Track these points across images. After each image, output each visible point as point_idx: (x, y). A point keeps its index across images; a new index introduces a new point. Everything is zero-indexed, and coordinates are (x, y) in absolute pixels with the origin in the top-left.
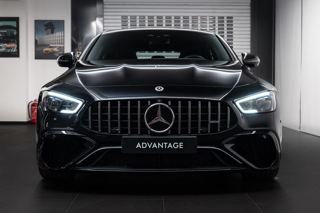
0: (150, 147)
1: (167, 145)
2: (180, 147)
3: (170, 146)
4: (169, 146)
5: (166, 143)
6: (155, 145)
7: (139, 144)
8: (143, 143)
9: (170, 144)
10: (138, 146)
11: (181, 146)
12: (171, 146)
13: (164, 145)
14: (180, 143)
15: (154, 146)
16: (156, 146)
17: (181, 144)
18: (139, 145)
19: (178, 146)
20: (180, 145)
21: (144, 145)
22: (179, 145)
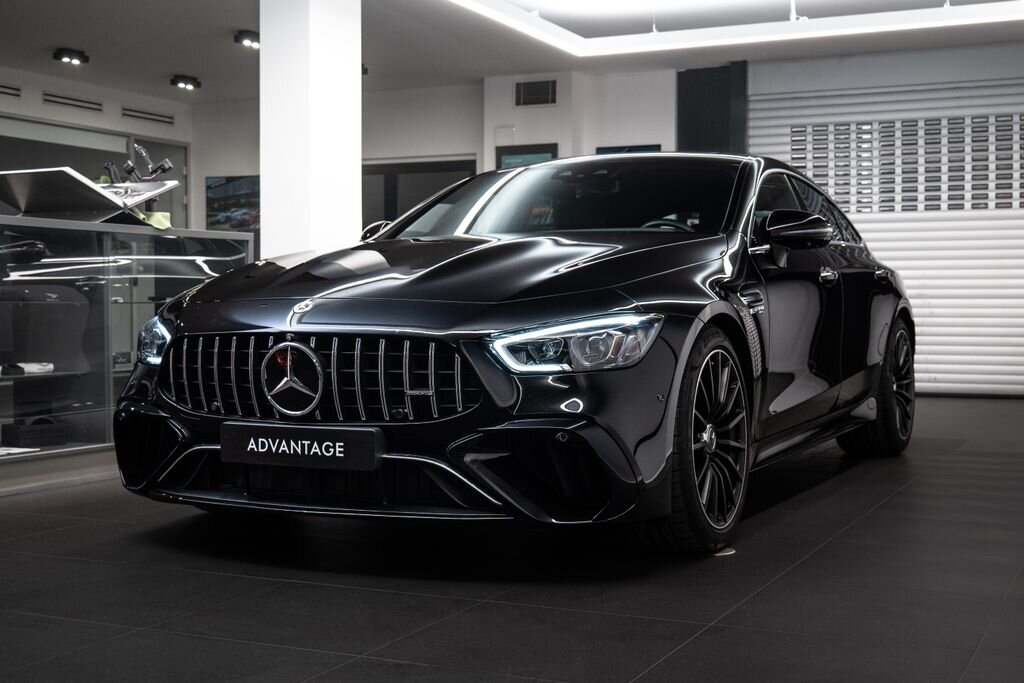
0: (274, 450)
1: (310, 447)
2: (338, 455)
3: (315, 449)
4: (313, 450)
5: (306, 443)
6: (284, 447)
7: (252, 441)
8: (260, 440)
9: (315, 444)
10: (250, 446)
11: (340, 452)
12: (318, 450)
13: (303, 445)
14: (337, 444)
15: (282, 448)
16: (286, 449)
17: (340, 447)
18: (252, 445)
19: (332, 450)
20: (338, 449)
21: (263, 446)
22: (334, 447)
